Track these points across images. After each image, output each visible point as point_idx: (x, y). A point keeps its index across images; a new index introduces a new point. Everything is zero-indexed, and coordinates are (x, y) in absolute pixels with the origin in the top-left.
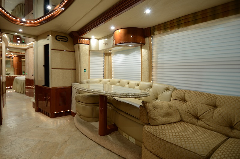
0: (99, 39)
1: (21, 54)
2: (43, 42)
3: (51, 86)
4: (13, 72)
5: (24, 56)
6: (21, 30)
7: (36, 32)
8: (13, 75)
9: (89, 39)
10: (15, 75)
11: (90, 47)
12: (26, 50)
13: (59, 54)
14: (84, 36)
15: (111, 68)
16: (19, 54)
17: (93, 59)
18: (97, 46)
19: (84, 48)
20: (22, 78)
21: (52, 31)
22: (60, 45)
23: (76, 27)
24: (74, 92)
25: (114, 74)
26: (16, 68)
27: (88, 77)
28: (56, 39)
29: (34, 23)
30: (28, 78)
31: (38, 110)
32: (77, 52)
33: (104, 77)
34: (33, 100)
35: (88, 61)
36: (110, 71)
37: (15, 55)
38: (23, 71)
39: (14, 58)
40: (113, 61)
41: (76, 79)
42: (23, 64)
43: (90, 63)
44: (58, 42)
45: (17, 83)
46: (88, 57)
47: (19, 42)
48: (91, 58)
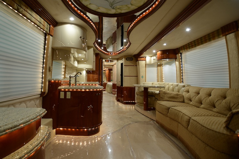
0: (151, 57)
1: (110, 68)
2: (120, 62)
3: (123, 86)
4: (106, 80)
5: (112, 69)
6: (110, 57)
7: (117, 57)
8: (106, 82)
9: (145, 57)
10: (107, 82)
11: (146, 62)
12: (113, 66)
13: (128, 67)
14: (142, 56)
15: (162, 75)
16: (109, 68)
17: (148, 69)
18: (151, 61)
19: (142, 63)
20: (111, 84)
21: (124, 56)
22: (129, 63)
23: (137, 52)
24: (136, 89)
25: (165, 79)
26: (107, 78)
27: (145, 81)
28: (127, 60)
29: (116, 54)
30: (114, 83)
31: (118, 100)
32: (138, 66)
33: (158, 81)
34: (116, 95)
35: (145, 71)
36: (162, 77)
37: (107, 69)
38: (111, 79)
39: (107, 71)
40: (163, 70)
41: (138, 82)
42: (111, 75)
43: (146, 72)
44: (127, 61)
45: (108, 87)
46: (145, 68)
47: (109, 62)
48: (147, 69)
